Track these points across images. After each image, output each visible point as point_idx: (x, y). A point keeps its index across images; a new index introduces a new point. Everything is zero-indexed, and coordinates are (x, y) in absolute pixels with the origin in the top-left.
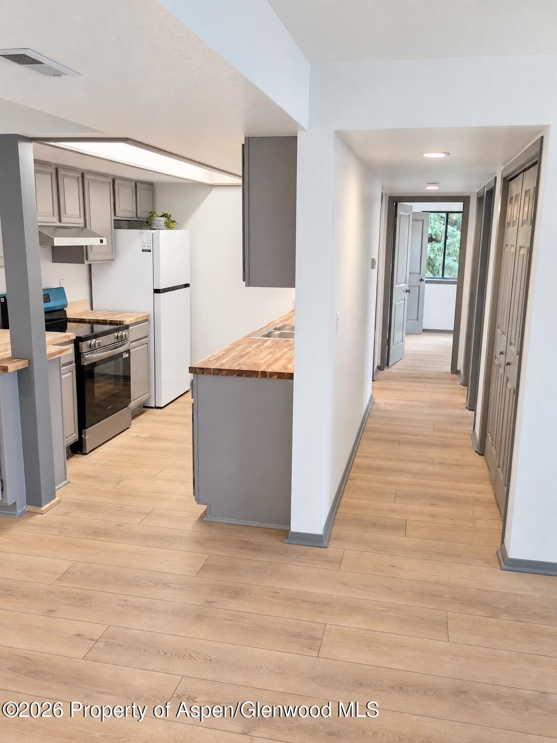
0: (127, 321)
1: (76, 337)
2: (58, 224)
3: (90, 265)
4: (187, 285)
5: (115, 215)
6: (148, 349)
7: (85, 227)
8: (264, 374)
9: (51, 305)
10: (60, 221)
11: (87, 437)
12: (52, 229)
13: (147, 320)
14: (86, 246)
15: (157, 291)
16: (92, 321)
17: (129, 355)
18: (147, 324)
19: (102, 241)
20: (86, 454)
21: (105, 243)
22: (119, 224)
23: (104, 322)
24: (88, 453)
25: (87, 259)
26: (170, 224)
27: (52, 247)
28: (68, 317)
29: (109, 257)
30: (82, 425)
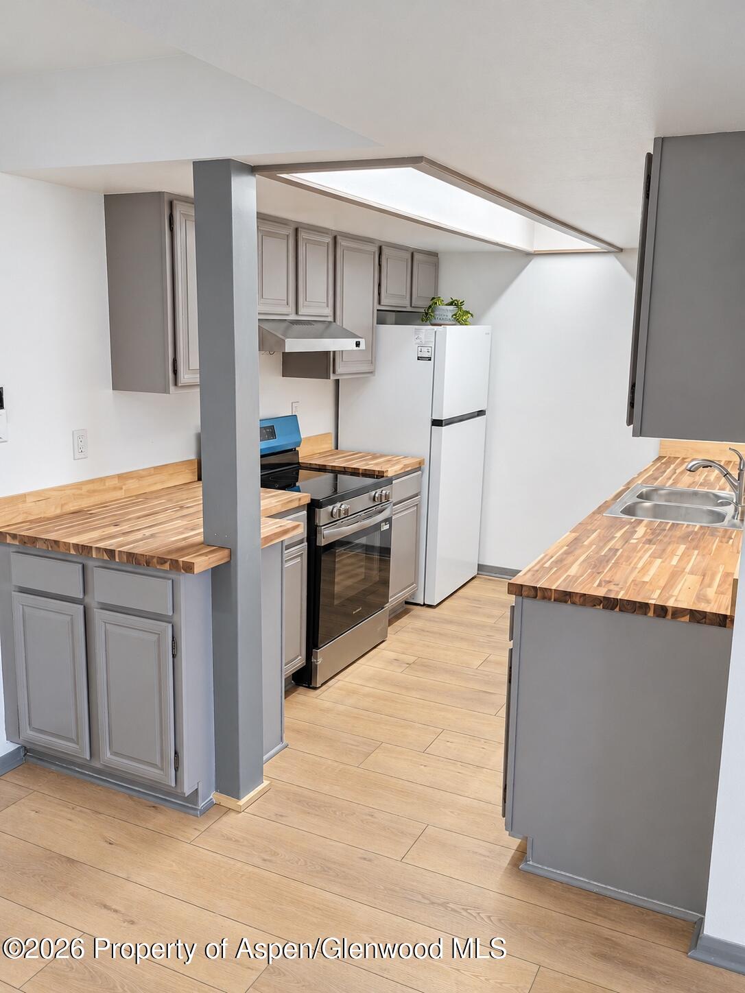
0: (391, 471)
1: (311, 499)
2: (293, 317)
3: (337, 382)
4: (481, 413)
5: (379, 303)
6: (418, 512)
7: (335, 321)
8: (662, 611)
9: (277, 443)
10: (297, 313)
11: (320, 661)
12: (284, 325)
13: (419, 469)
14: (334, 352)
15: (437, 423)
16: (337, 469)
17: (390, 526)
18: (418, 475)
19: (358, 344)
20: (315, 688)
21: (363, 346)
22: (382, 317)
23: (355, 472)
24: (320, 687)
25: (334, 372)
26: (461, 316)
27: (283, 353)
28: (300, 461)
29: (364, 368)
30: (313, 642)
